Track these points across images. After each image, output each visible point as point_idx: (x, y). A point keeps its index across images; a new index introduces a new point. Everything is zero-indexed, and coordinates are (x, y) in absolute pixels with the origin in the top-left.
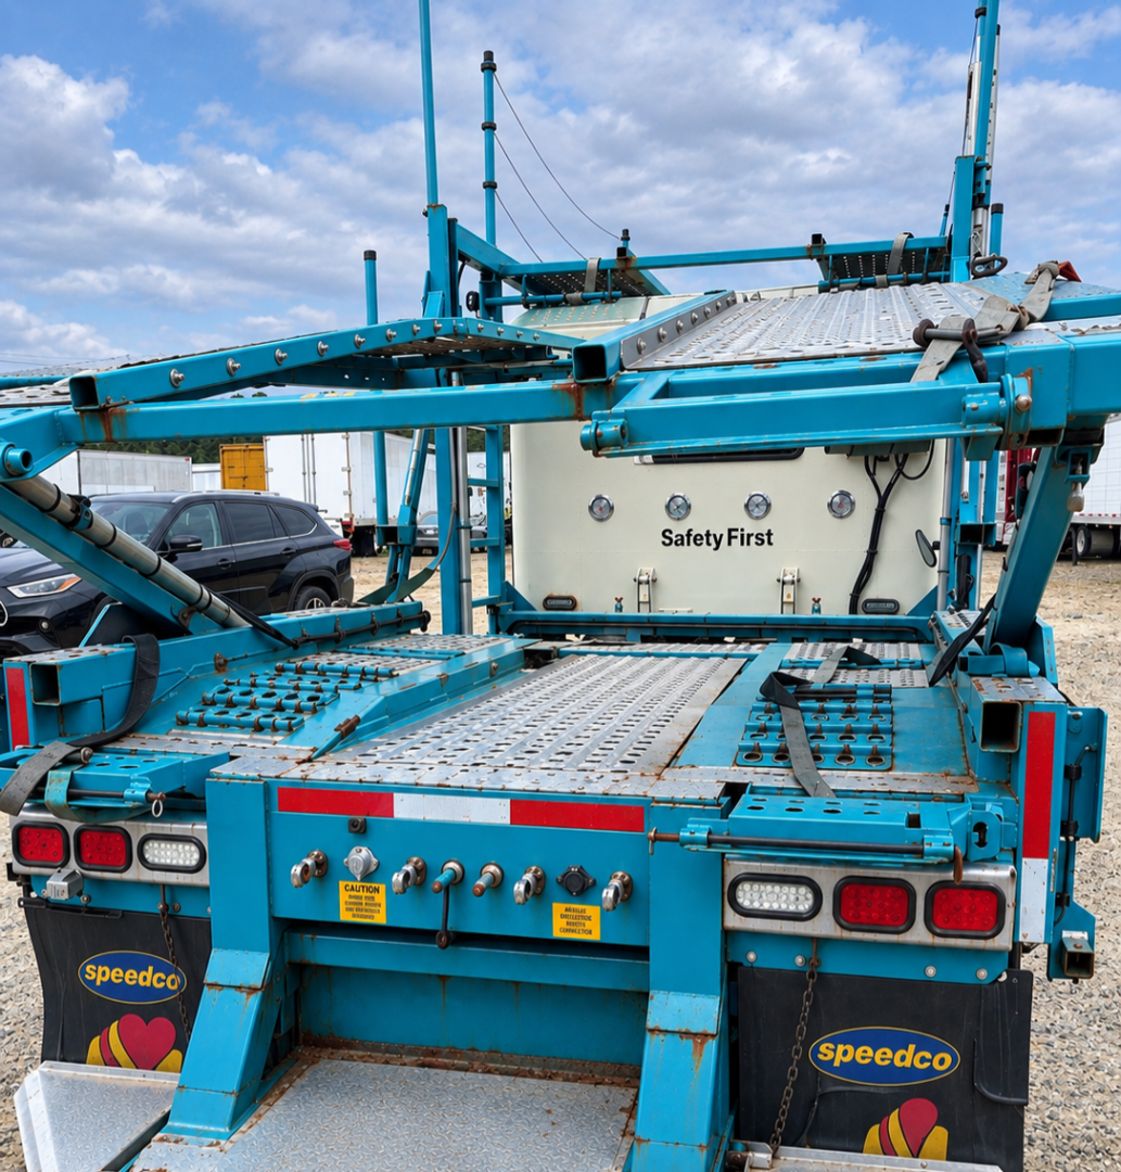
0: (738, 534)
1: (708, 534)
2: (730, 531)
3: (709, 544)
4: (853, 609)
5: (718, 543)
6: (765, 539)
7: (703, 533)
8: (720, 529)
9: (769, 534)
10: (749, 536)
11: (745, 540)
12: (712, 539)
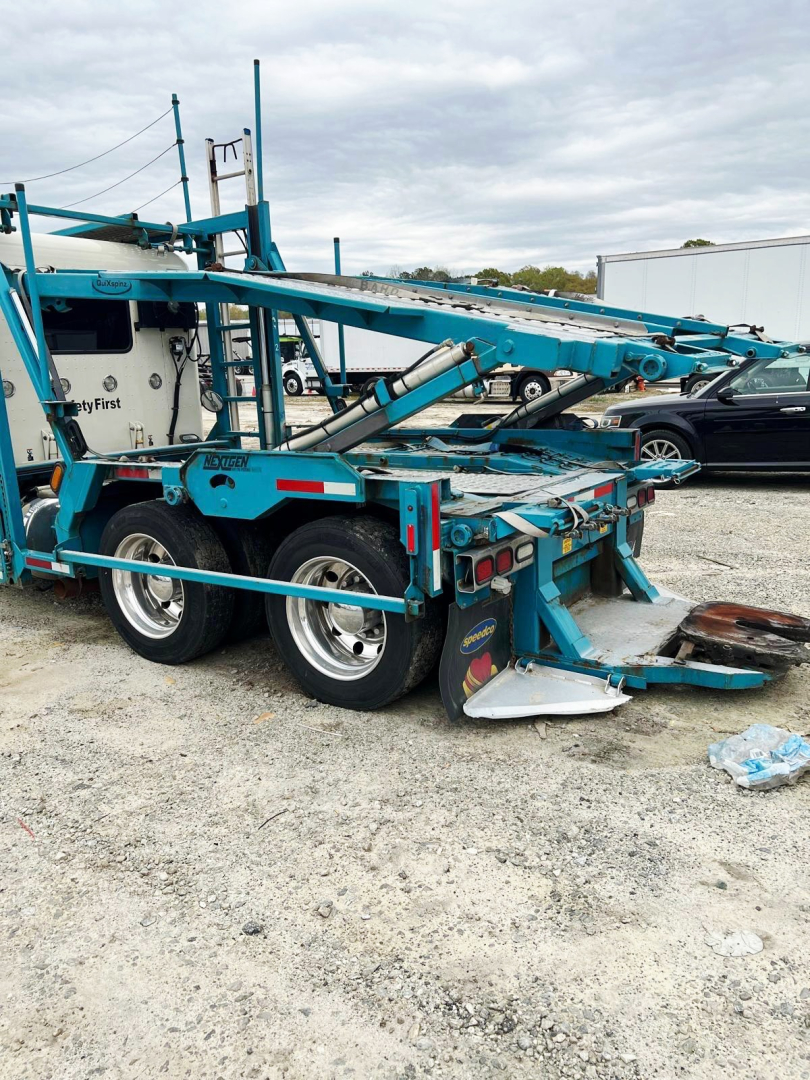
0: (100, 402)
1: (84, 403)
2: (96, 400)
3: (85, 410)
4: (171, 443)
5: (91, 409)
6: (116, 404)
7: (81, 403)
8: (91, 400)
9: (118, 401)
10: (107, 403)
11: (106, 405)
12: (86, 406)
